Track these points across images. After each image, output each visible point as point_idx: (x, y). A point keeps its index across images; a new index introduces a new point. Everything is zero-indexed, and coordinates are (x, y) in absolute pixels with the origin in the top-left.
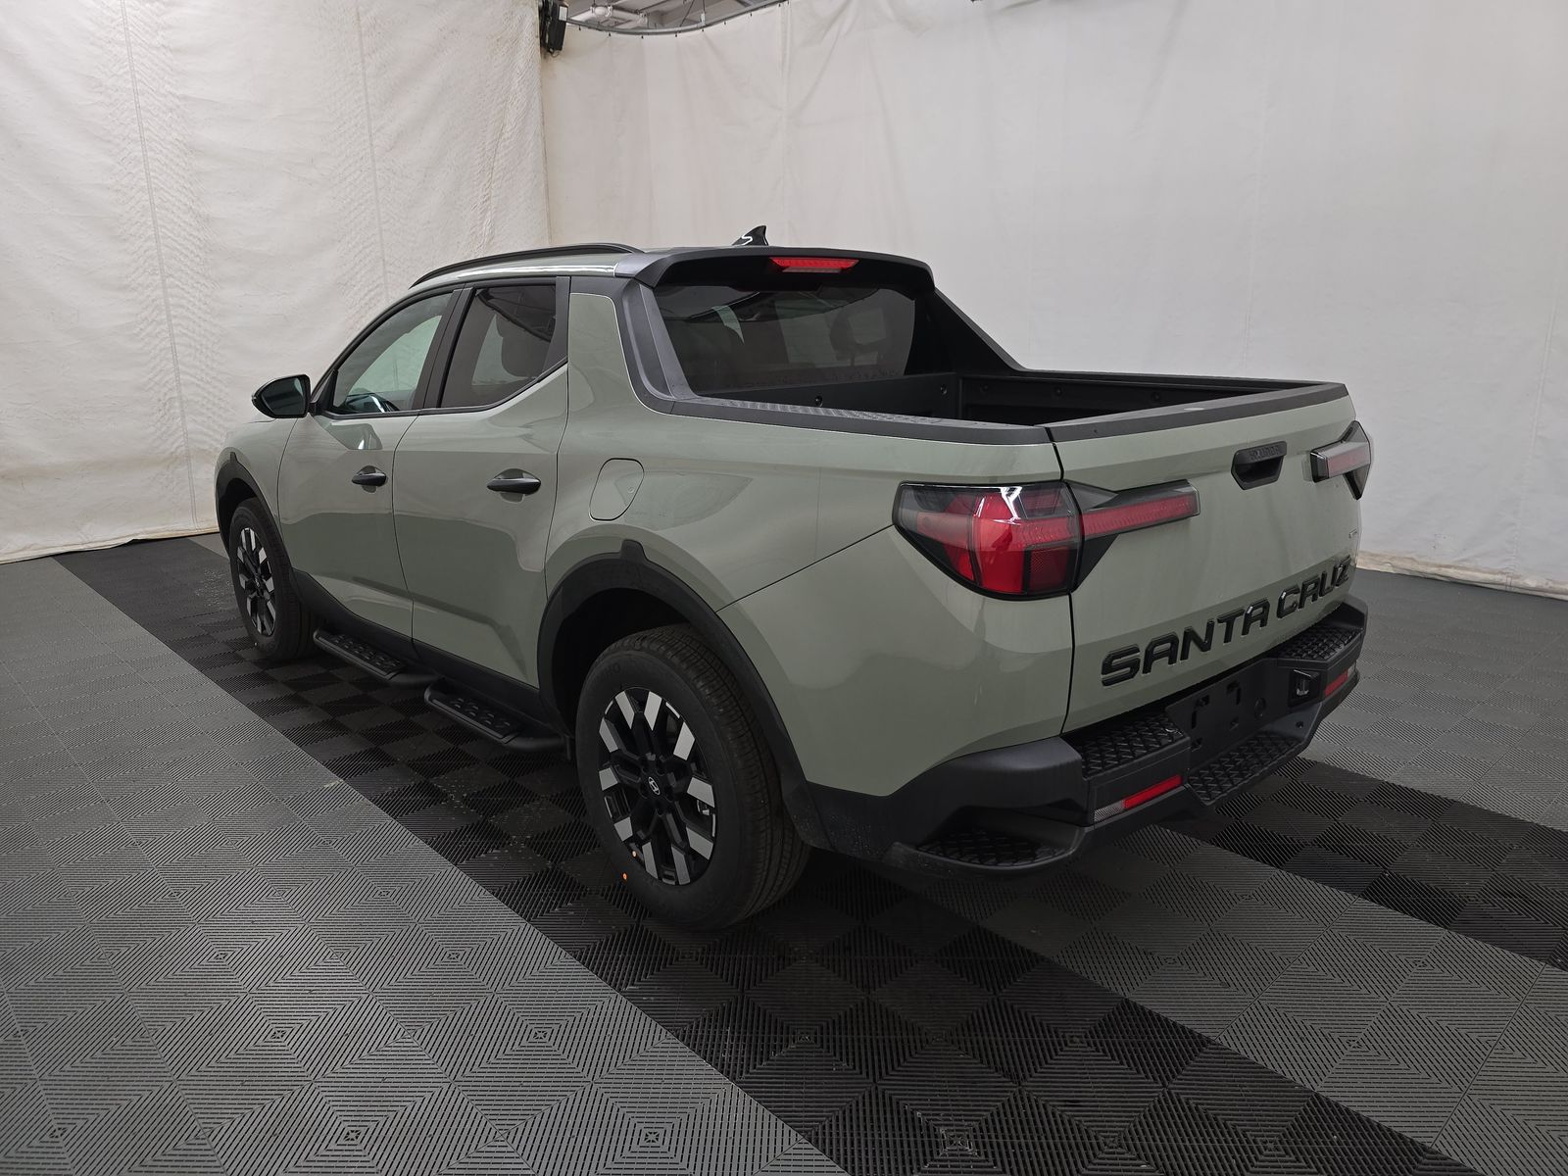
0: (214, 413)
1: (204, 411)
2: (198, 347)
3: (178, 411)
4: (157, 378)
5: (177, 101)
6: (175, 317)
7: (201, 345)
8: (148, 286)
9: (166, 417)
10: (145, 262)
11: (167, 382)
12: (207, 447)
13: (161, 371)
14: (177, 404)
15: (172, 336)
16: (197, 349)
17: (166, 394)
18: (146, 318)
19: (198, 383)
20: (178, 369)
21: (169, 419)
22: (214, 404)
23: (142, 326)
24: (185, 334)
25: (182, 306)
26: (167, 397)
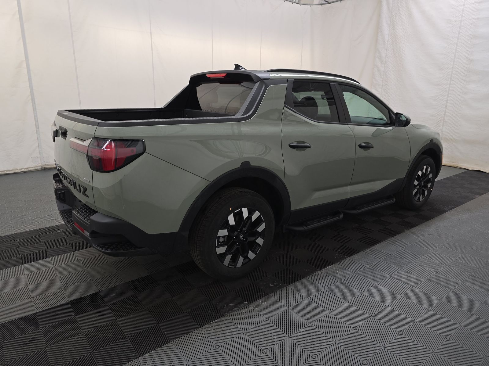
0: (453, 126)
1: (450, 125)
2: (454, 104)
3: (442, 124)
4: (438, 113)
5: (474, 21)
6: (450, 94)
7: (456, 103)
8: (445, 84)
9: (438, 125)
10: (447, 76)
11: (441, 115)
12: (447, 137)
13: (440, 111)
14: (442, 122)
15: (447, 100)
16: (454, 105)
17: (439, 118)
18: (441, 94)
19: (451, 116)
20: (446, 111)
21: (438, 126)
22: (454, 124)
23: (439, 97)
24: (451, 100)
25: (453, 90)
26: (440, 119)
